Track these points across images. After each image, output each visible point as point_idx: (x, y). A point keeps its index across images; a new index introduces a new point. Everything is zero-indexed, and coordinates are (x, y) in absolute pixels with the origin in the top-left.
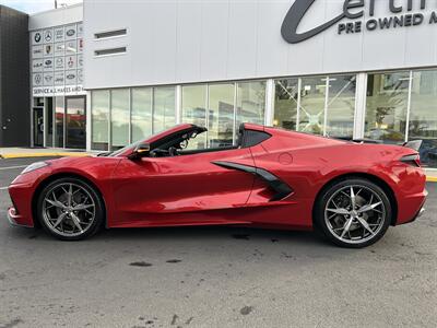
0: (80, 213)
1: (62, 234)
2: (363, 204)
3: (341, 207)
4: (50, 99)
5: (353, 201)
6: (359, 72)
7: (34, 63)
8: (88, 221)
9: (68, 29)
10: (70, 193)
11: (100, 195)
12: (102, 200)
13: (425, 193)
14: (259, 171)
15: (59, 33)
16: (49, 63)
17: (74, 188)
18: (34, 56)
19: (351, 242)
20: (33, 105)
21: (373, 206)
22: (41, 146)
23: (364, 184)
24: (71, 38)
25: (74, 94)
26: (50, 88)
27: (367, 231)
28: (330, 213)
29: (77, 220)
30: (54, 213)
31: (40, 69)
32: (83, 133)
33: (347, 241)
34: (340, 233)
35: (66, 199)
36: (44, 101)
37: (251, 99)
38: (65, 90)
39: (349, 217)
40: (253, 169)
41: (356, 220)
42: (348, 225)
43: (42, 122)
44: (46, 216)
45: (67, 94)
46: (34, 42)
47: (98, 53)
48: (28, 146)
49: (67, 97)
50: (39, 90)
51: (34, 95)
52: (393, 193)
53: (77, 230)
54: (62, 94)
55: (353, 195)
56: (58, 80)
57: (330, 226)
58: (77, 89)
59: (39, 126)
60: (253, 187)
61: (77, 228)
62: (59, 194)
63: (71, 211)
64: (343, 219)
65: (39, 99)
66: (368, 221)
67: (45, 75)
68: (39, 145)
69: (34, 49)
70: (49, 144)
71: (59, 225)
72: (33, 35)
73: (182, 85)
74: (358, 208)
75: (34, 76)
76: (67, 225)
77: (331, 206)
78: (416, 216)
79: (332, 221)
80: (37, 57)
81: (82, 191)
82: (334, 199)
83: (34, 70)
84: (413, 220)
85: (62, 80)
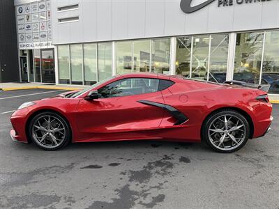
0: (56, 134)
1: (45, 146)
2: (233, 126)
3: (218, 128)
4: (31, 51)
5: (226, 124)
6: (231, 32)
7: (19, 27)
8: (61, 139)
9: (40, 4)
10: (49, 122)
11: (68, 123)
12: (69, 126)
13: (271, 119)
14: (167, 107)
15: (35, 7)
16: (29, 27)
17: (52, 119)
18: (19, 22)
19: (224, 149)
20: (20, 55)
21: (239, 127)
22: (26, 81)
23: (233, 114)
24: (42, 10)
25: (46, 47)
26: (30, 44)
27: (234, 143)
28: (211, 132)
29: (54, 138)
30: (40, 134)
31: (23, 31)
32: (53, 72)
33: (222, 149)
34: (217, 144)
35: (47, 125)
36: (27, 52)
37: (161, 49)
38: (40, 45)
39: (223, 134)
40: (163, 106)
41: (228, 136)
42: (222, 139)
43: (26, 66)
44: (35, 136)
45: (42, 47)
46: (18, 13)
47: (60, 20)
48: (18, 82)
49: (42, 50)
50: (24, 45)
51: (21, 48)
52: (251, 119)
53: (54, 144)
54: (39, 47)
55: (226, 121)
56: (35, 38)
57: (211, 140)
58: (47, 44)
59: (25, 68)
60: (163, 117)
61: (54, 143)
62: (42, 122)
63: (50, 132)
64: (220, 135)
65: (23, 51)
66: (235, 137)
67: (27, 35)
68: (25, 81)
69: (18, 18)
70: (32, 80)
71: (43, 141)
72: (18, 8)
73: (116, 41)
74: (229, 129)
75: (20, 35)
76: (48, 141)
77: (212, 128)
78: (266, 132)
79: (212, 137)
80: (21, 23)
81: (56, 120)
82: (214, 123)
83: (19, 31)
84: (263, 135)
85: (37, 38)
